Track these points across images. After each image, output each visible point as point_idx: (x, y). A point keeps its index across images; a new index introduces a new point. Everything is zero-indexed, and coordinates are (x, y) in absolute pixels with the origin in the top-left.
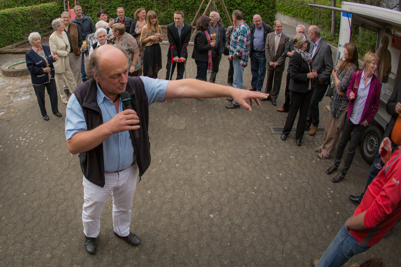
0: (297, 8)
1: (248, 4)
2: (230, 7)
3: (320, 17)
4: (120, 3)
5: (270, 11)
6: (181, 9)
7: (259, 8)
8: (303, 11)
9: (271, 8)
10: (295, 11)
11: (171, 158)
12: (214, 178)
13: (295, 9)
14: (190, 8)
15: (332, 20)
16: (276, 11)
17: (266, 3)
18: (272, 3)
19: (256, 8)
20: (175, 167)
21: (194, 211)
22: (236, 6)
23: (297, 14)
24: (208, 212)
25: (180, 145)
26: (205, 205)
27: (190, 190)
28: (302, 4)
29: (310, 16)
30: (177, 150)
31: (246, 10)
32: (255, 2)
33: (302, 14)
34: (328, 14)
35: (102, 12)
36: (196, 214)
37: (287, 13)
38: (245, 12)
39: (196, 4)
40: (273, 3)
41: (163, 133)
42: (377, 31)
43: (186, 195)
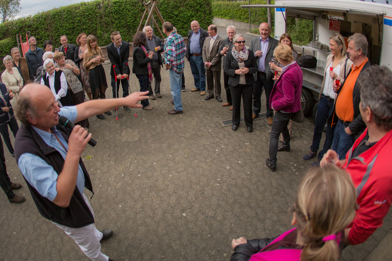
0: (233, 10)
1: (185, 14)
2: (168, 19)
3: (256, 15)
4: (67, 30)
5: (207, 17)
6: (123, 28)
7: (196, 16)
8: (239, 13)
9: (207, 14)
10: (231, 14)
11: (131, 170)
12: (176, 180)
13: (231, 12)
14: (131, 26)
15: (268, 16)
16: (213, 16)
17: (203, 11)
18: (208, 10)
19: (193, 16)
20: (138, 178)
21: (166, 214)
22: (174, 17)
23: (234, 16)
24: (180, 212)
25: (138, 156)
26: (175, 206)
27: (157, 196)
28: (238, 7)
29: (246, 15)
30: (136, 161)
31: (184, 20)
32: (192, 11)
33: (238, 15)
34: (264, 12)
35: (48, 43)
36: (169, 216)
37: (224, 17)
38: (183, 22)
39: (136, 21)
40: (210, 9)
41: (119, 148)
42: (313, 18)
43: (154, 201)
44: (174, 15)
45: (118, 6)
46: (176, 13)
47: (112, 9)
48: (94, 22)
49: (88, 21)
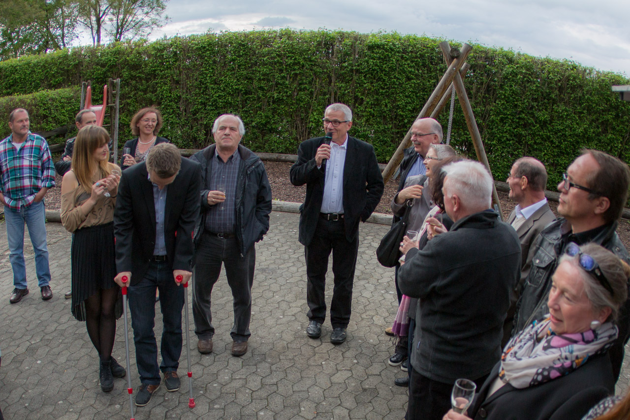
44: (536, 123)
45: (379, 58)
46: (543, 115)
47: (361, 64)
48: (305, 89)
49: (287, 82)
